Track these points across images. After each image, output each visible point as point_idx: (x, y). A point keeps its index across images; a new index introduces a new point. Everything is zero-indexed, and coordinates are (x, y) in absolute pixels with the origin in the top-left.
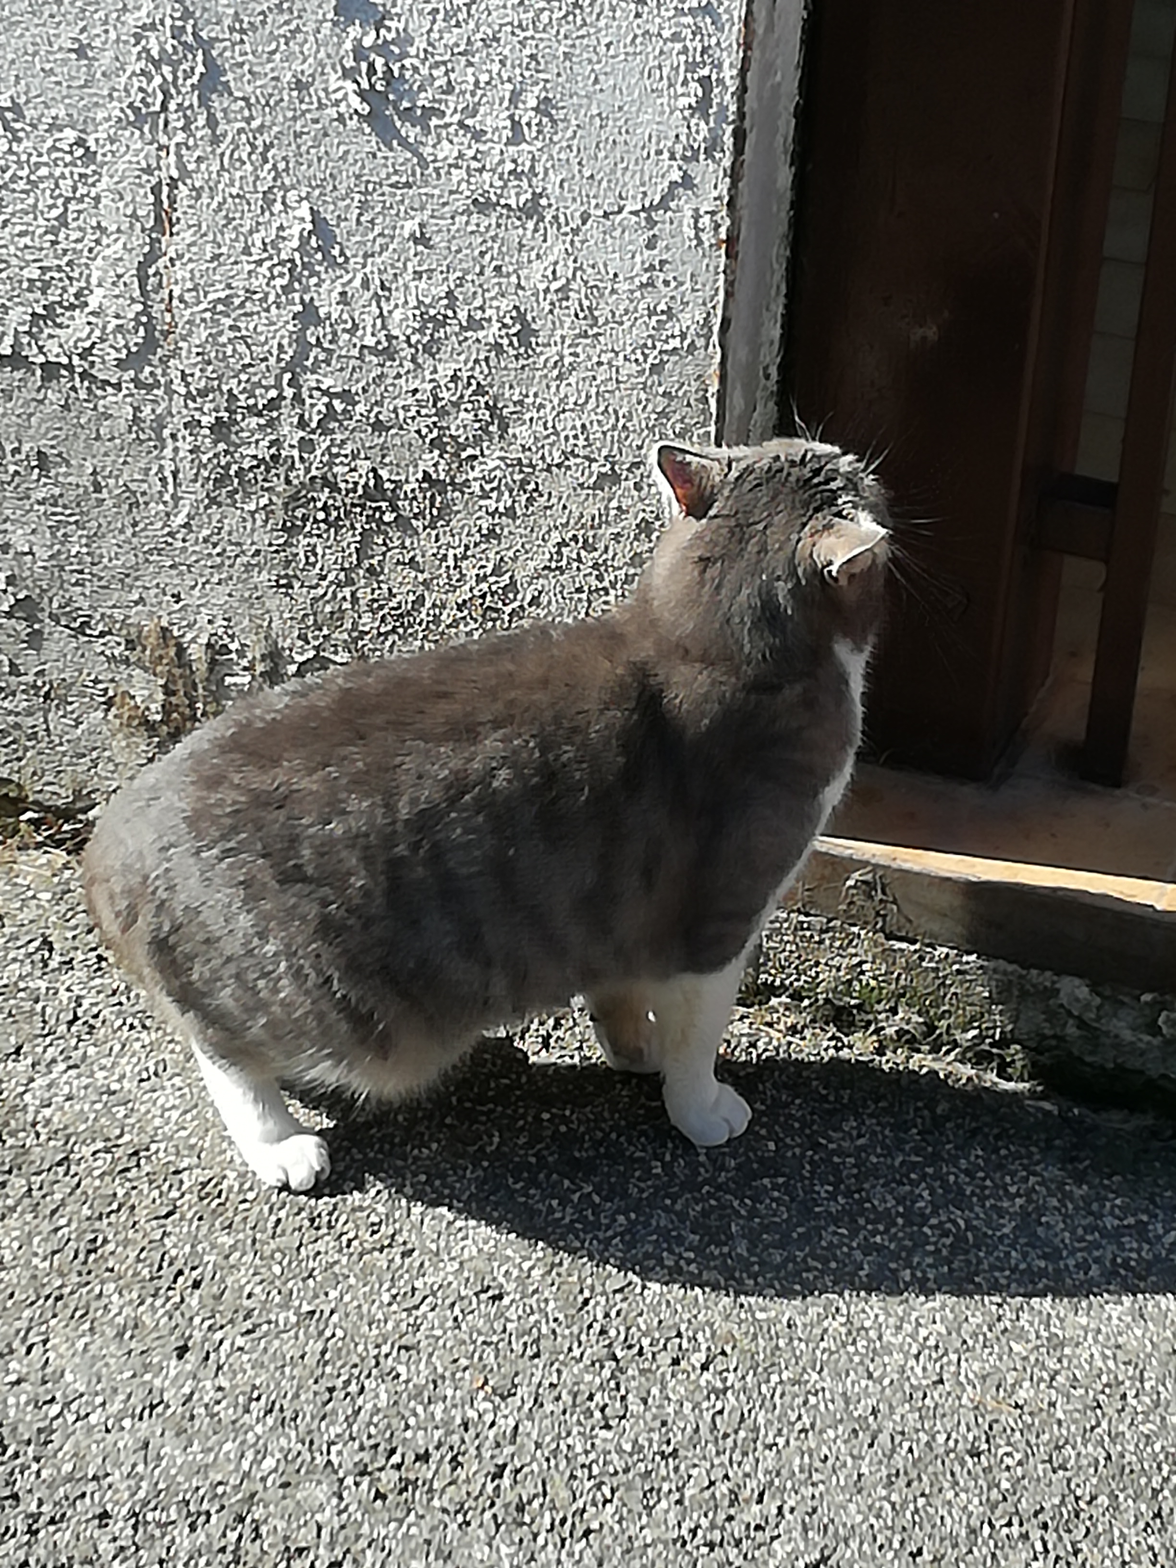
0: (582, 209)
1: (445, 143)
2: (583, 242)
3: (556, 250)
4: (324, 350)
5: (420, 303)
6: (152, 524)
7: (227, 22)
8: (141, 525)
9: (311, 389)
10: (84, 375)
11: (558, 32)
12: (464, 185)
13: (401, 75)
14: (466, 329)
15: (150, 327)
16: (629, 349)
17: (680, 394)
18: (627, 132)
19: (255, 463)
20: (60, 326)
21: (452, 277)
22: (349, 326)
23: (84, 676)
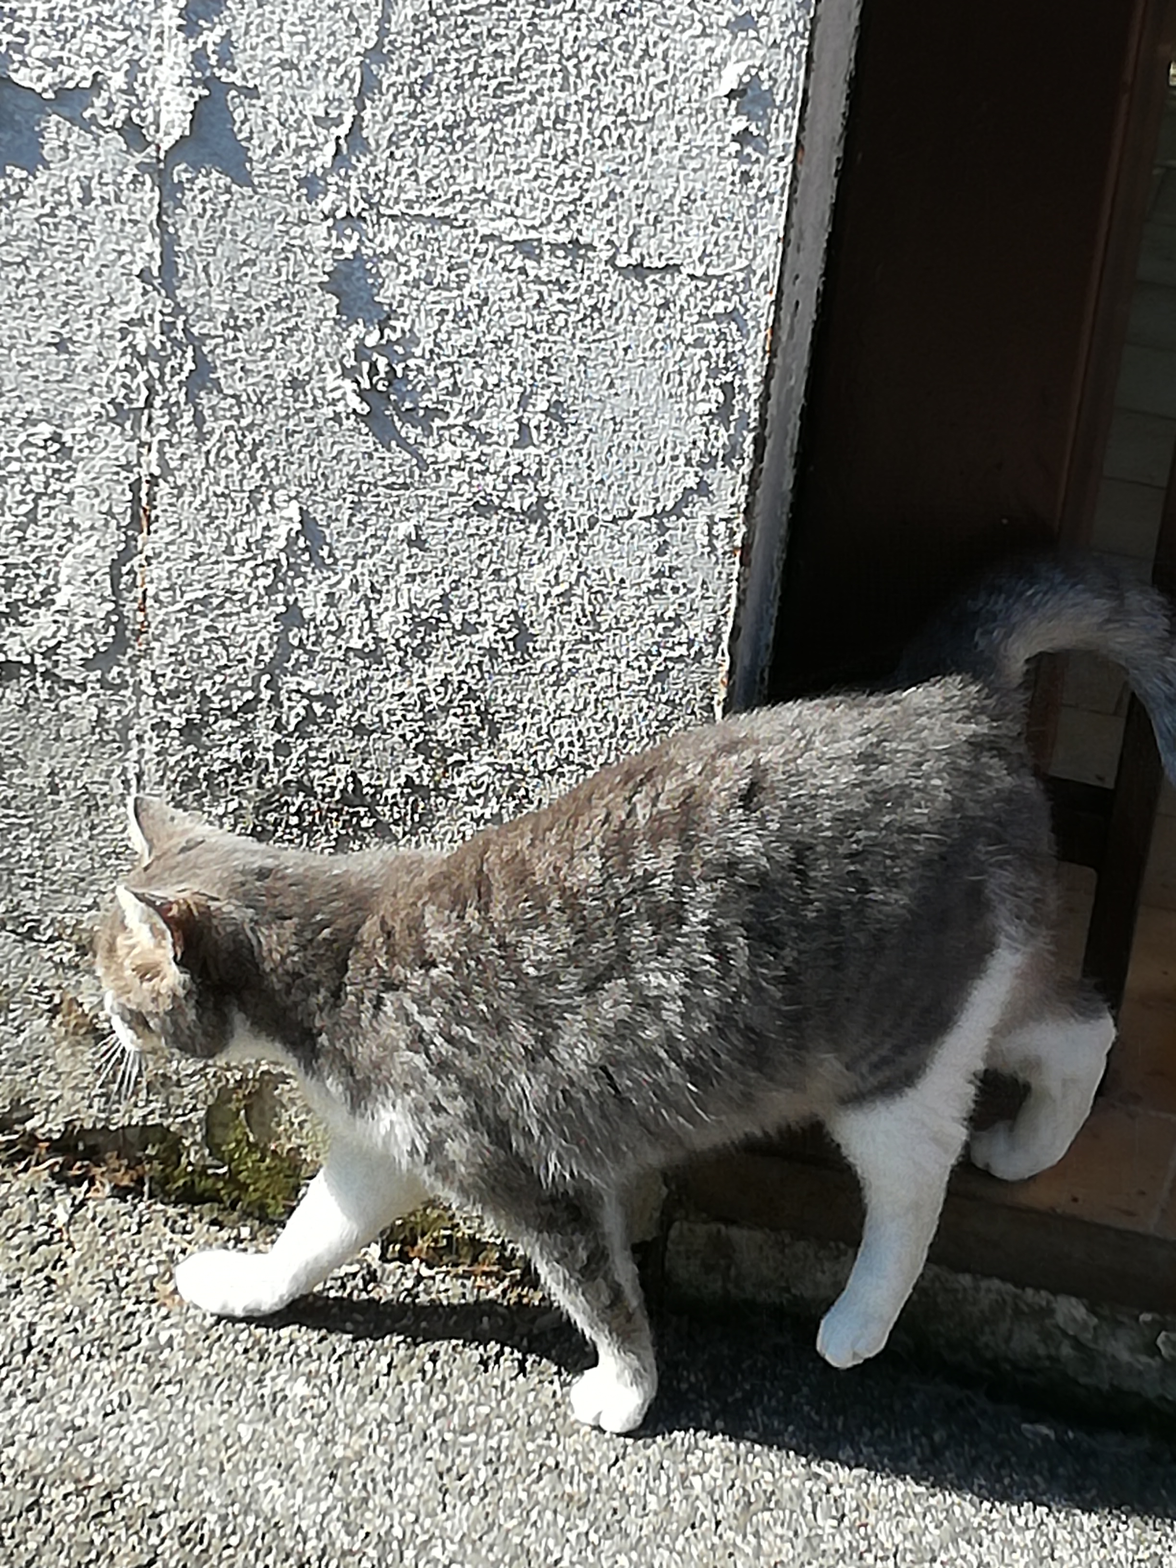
0: (590, 513)
1: (447, 445)
2: (589, 547)
3: (559, 555)
4: (306, 652)
5: (412, 606)
6: (111, 827)
7: (221, 318)
8: (100, 829)
9: (290, 692)
10: (46, 675)
11: (574, 335)
12: (465, 488)
13: (405, 376)
14: (459, 633)
15: (121, 627)
16: (633, 656)
17: (684, 701)
18: (642, 437)
19: (226, 766)
20: (23, 624)
21: (447, 580)
22: (334, 628)
23: (29, 982)
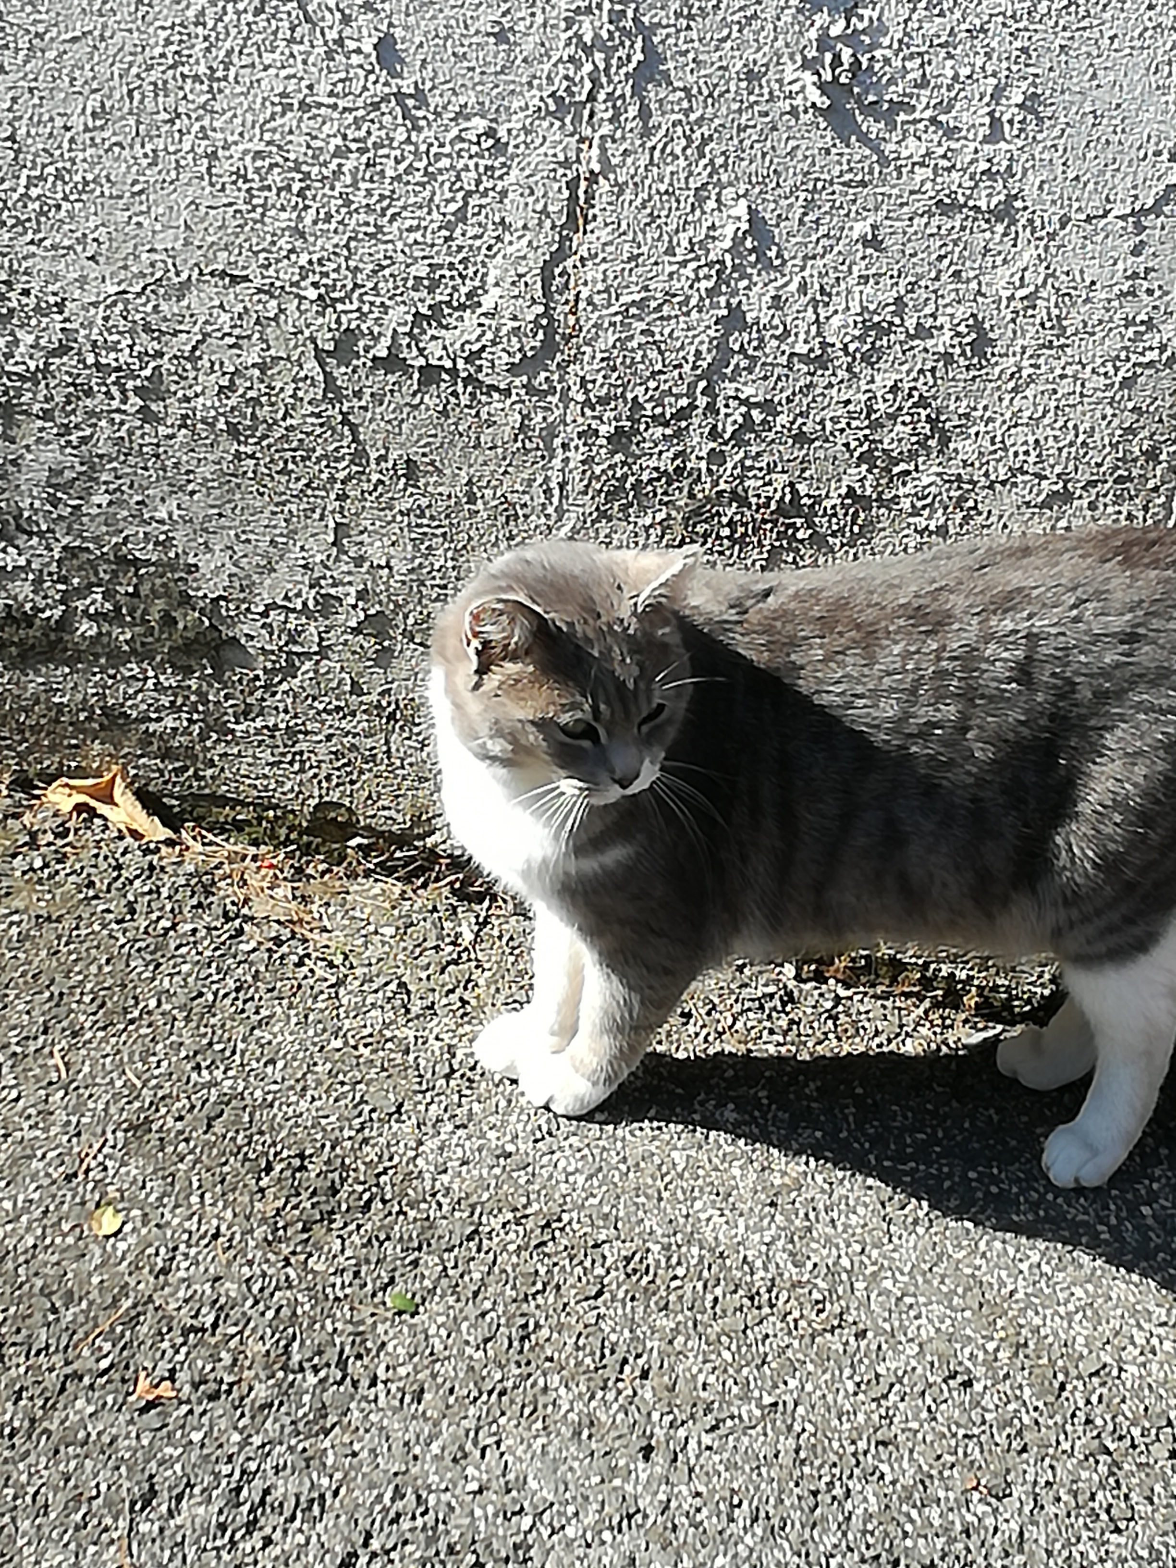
0: (1062, 212)
1: (911, 141)
2: (1059, 247)
3: (1026, 256)
4: (746, 357)
5: (864, 309)
6: (529, 537)
7: (674, 6)
8: (518, 539)
9: (727, 398)
10: (466, 381)
11: (1056, 23)
12: (928, 185)
13: (870, 68)
14: (912, 337)
15: (550, 331)
16: (1099, 361)
17: (1152, 409)
18: (1123, 131)
19: (655, 475)
20: (446, 328)
21: (903, 282)
22: (778, 332)
